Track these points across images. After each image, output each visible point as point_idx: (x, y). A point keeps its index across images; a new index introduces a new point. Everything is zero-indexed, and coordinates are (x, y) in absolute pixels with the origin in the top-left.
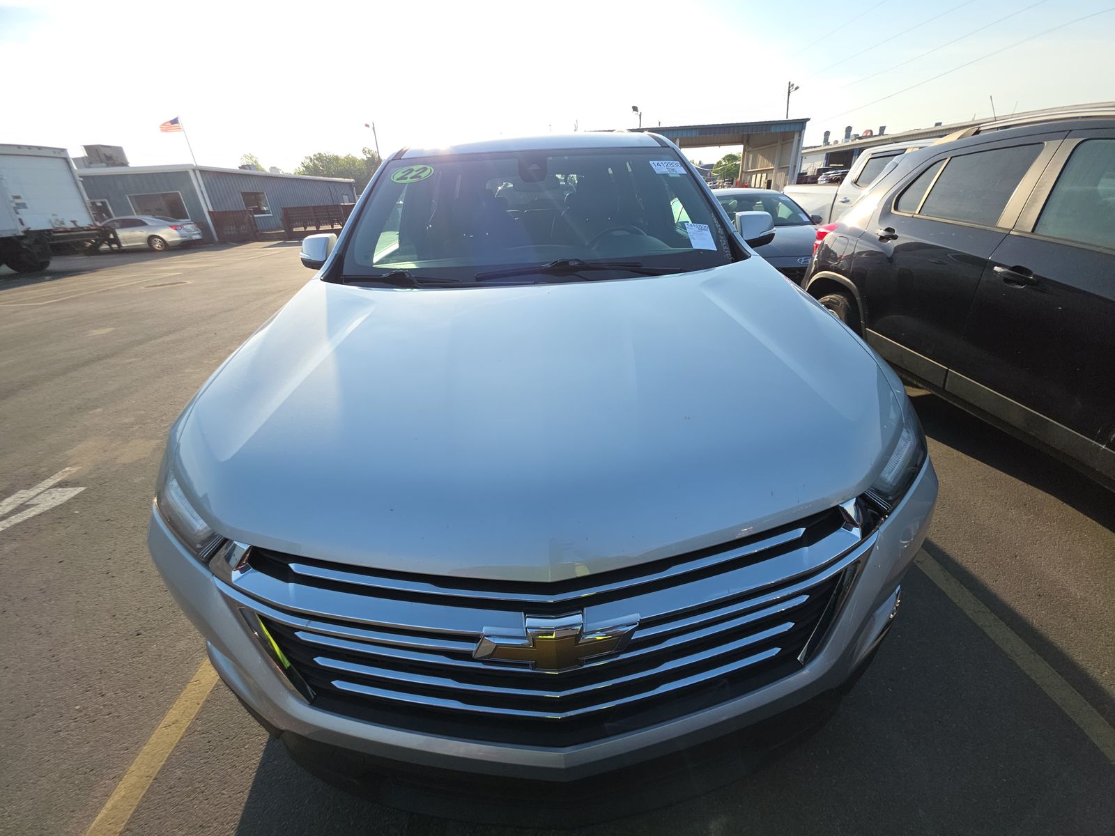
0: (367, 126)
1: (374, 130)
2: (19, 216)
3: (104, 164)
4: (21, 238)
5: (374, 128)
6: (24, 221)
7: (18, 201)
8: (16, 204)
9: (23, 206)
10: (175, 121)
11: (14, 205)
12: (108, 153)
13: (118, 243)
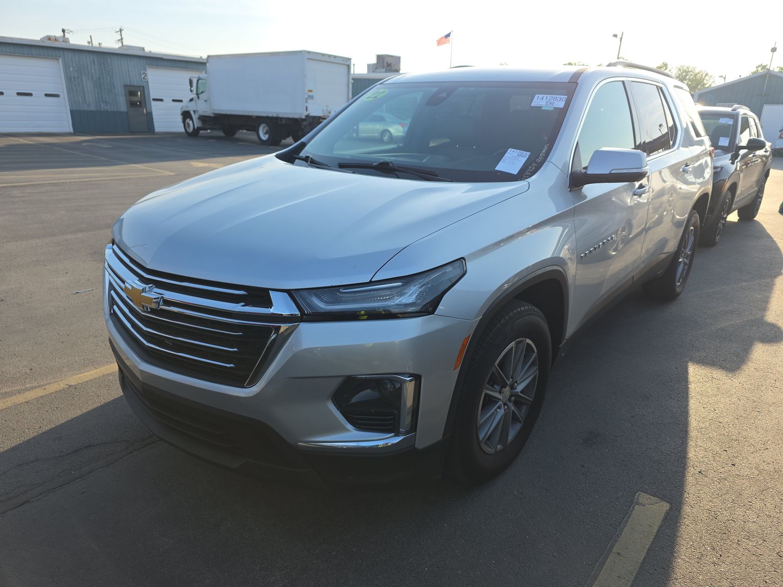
0: (615, 36)
1: (621, 41)
2: (307, 105)
3: (384, 70)
4: (303, 120)
5: (621, 39)
6: (308, 109)
7: (310, 94)
8: (309, 96)
9: (311, 97)
10: (448, 36)
11: (307, 96)
12: (390, 61)
13: (357, 134)
